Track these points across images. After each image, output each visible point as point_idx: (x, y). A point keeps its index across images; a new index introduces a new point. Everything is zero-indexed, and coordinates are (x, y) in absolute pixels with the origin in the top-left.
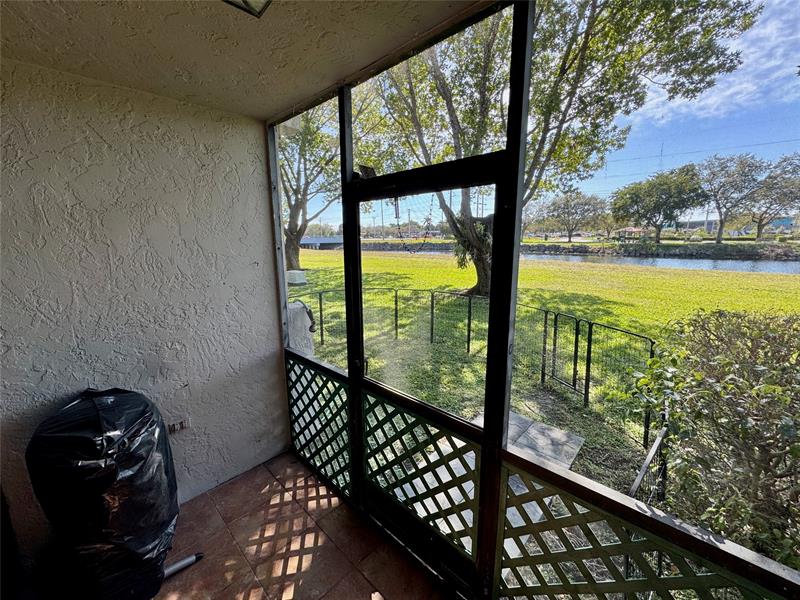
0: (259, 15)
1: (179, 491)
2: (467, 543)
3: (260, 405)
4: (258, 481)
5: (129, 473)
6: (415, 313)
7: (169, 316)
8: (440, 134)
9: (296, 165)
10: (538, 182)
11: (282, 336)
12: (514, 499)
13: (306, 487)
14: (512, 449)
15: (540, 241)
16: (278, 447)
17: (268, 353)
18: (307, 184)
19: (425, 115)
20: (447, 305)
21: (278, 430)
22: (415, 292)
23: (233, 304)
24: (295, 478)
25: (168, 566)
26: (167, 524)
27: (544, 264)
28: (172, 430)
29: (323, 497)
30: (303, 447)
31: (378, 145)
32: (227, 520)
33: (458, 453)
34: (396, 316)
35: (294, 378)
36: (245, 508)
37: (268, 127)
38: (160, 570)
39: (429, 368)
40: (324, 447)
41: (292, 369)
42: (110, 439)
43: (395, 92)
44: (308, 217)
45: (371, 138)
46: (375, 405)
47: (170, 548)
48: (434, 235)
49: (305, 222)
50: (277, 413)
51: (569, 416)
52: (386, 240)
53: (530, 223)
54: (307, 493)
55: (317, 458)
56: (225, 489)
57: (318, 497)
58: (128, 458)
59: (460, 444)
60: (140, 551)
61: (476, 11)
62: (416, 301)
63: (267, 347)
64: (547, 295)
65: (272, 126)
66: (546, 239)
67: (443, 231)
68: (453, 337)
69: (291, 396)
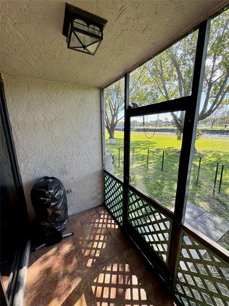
0: (93, 54)
1: (68, 212)
2: (165, 257)
3: (95, 188)
4: (92, 213)
5: (54, 204)
6: (157, 158)
7: (68, 156)
8: (173, 83)
9: (115, 100)
10: (221, 101)
11: (103, 165)
12: (185, 246)
13: (108, 219)
14: (186, 225)
15: (222, 128)
16: (100, 203)
17: (98, 170)
18: (118, 107)
19: (167, 75)
20: (171, 156)
21: (100, 197)
22: (158, 149)
23: (88, 152)
24: (104, 214)
25: (64, 234)
26: (64, 221)
27: (223, 139)
28: (68, 192)
29: (113, 224)
30: (108, 204)
31: (147, 90)
32: (82, 224)
33: (162, 221)
34: (148, 159)
35: (106, 180)
36: (88, 221)
37: (101, 90)
38: (61, 235)
39: (159, 181)
40: (115, 206)
41: (106, 176)
42: (50, 193)
43: (154, 67)
44: (118, 119)
45: (144, 87)
46: (132, 195)
47: (65, 229)
48: (169, 125)
49: (117, 121)
50: (100, 191)
51: (225, 213)
52: (148, 127)
53: (217, 120)
54: (107, 221)
55: (112, 209)
56: (82, 213)
57: (111, 224)
58: (54, 199)
59: (164, 217)
60: (57, 228)
61: (181, 35)
62: (157, 153)
63: (98, 168)
64: (222, 154)
65: (103, 89)
66: (225, 127)
67: (173, 124)
68: (171, 170)
69: (105, 186)
